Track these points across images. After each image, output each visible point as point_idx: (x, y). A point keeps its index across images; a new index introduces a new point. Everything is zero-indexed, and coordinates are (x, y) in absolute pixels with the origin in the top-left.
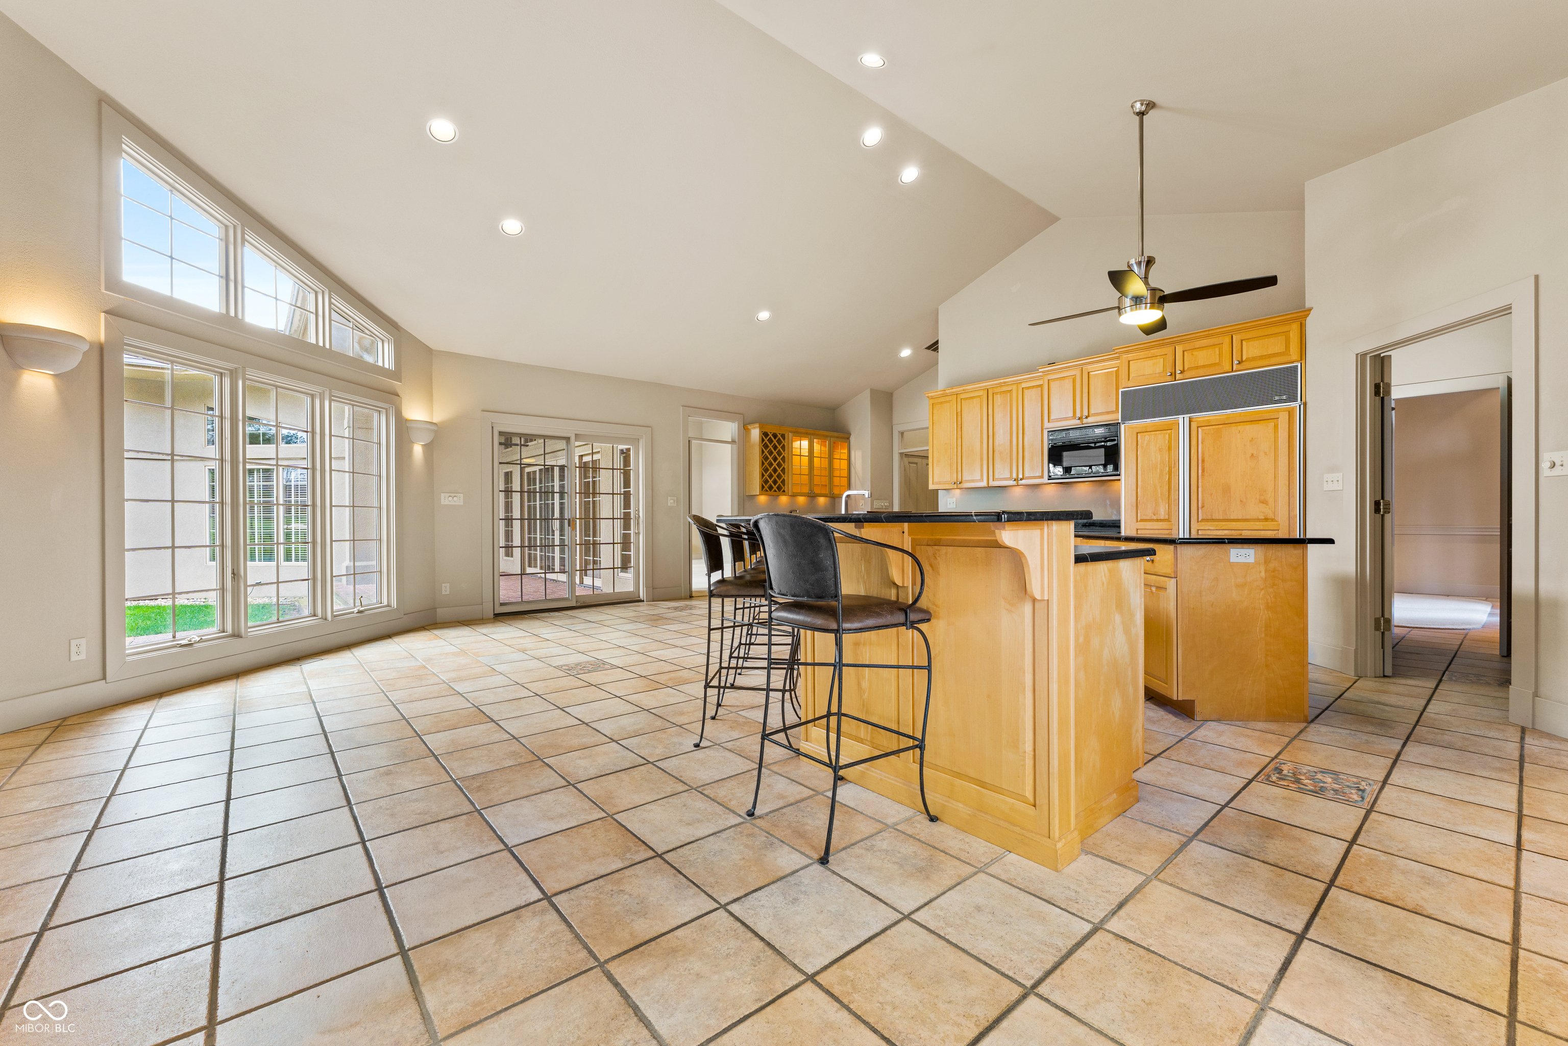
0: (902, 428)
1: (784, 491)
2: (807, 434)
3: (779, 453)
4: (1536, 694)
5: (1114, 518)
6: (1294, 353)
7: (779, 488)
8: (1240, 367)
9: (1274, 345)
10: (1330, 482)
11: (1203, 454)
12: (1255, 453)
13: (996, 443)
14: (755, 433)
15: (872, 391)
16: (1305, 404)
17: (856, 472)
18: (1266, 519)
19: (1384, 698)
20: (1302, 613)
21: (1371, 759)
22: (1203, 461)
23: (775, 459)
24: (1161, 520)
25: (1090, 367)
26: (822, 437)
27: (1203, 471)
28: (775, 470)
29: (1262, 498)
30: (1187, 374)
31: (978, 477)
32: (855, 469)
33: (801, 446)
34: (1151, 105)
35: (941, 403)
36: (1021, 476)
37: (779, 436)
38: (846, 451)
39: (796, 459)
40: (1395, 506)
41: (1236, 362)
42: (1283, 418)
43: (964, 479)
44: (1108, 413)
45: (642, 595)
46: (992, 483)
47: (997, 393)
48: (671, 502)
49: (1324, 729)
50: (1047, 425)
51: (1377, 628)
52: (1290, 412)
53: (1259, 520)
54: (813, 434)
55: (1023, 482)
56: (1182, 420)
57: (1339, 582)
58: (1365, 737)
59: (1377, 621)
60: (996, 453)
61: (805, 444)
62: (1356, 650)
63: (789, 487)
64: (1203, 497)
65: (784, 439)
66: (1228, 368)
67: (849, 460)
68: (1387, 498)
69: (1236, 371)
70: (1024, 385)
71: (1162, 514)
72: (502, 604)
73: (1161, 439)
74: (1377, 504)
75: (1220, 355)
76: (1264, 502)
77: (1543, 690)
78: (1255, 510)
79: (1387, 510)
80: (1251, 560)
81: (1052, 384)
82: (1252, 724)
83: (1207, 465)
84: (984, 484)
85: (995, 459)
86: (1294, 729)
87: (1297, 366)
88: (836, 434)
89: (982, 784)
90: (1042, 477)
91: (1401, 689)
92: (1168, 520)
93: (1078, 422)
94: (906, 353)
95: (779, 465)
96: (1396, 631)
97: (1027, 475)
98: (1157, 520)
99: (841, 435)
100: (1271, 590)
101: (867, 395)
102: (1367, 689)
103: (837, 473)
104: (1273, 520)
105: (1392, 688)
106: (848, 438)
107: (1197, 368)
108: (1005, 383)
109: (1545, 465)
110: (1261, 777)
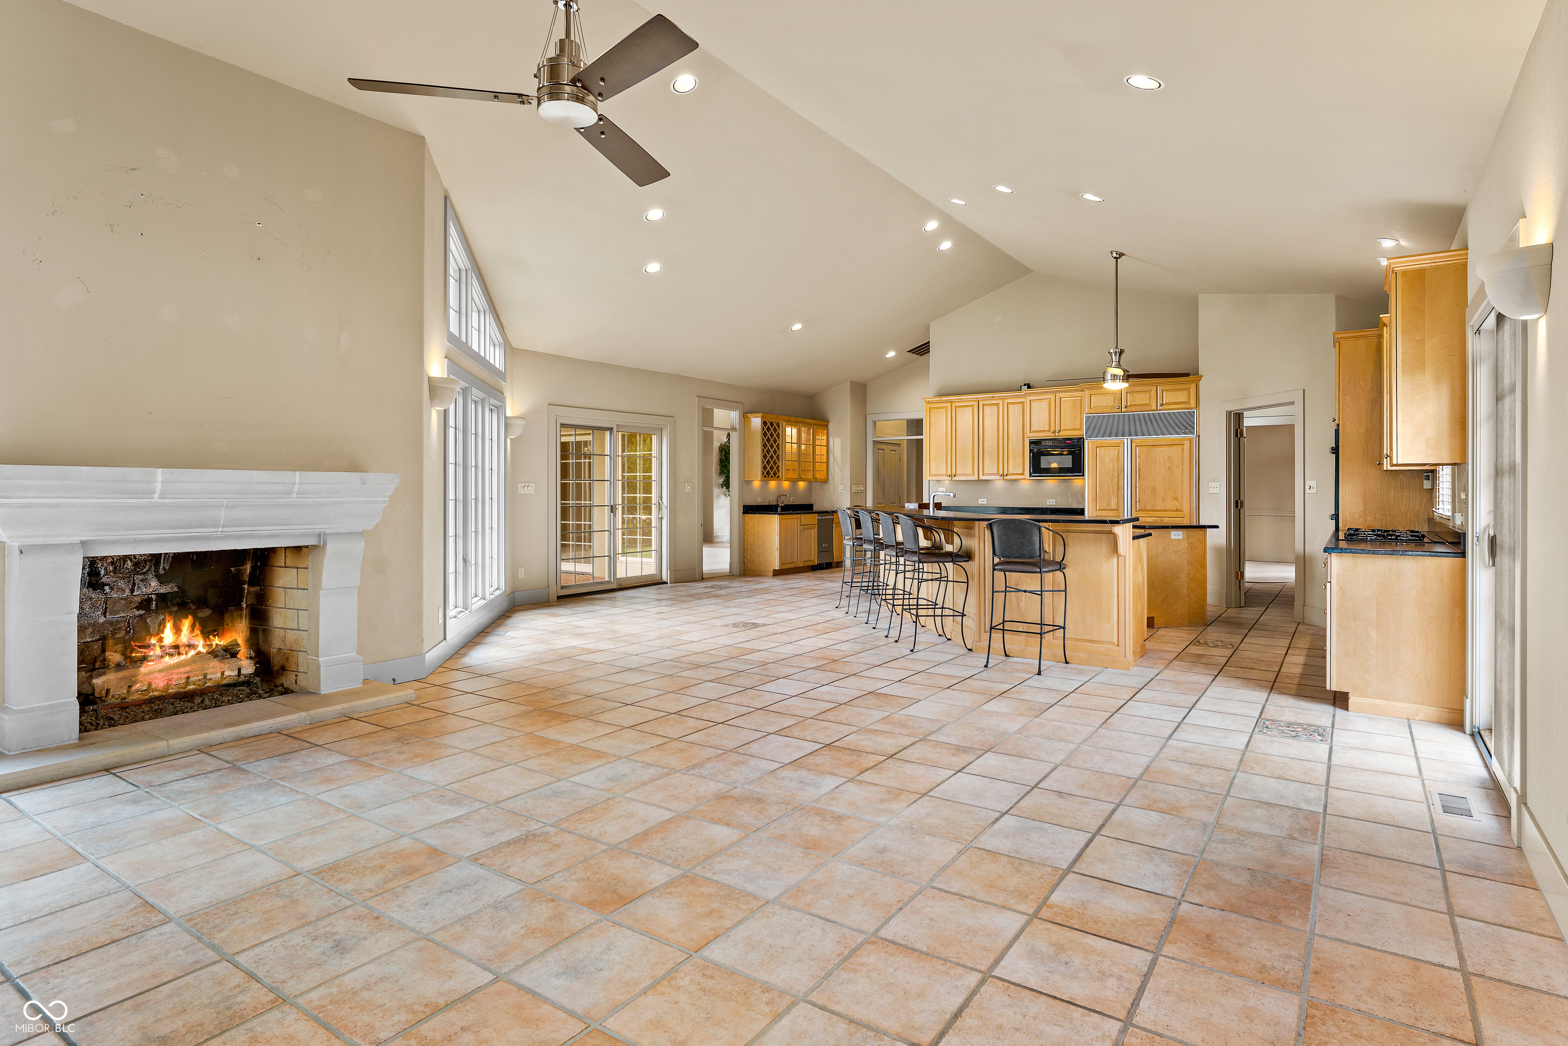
0: (875, 418)
1: (778, 477)
2: (796, 422)
3: (775, 441)
4: (1304, 605)
5: (1081, 507)
6: (1193, 405)
7: (775, 474)
8: (1161, 407)
9: (1181, 397)
10: (1212, 488)
11: (1139, 465)
12: (1171, 466)
13: (986, 445)
14: (756, 422)
15: (851, 382)
16: (1199, 436)
17: (834, 459)
18: (1177, 510)
19: (1241, 616)
20: (1204, 566)
21: (1236, 636)
22: (1139, 470)
23: (772, 446)
24: (1112, 510)
25: (1061, 395)
26: (809, 425)
27: (1139, 477)
28: (772, 457)
29: (1175, 496)
30: (1130, 409)
31: (970, 472)
32: (833, 455)
33: (790, 432)
34: (1121, 255)
35: (938, 408)
36: (1006, 472)
37: (775, 424)
38: (825, 438)
39: (788, 446)
40: (1247, 504)
41: (1159, 404)
42: (1187, 443)
43: (958, 473)
44: (1075, 429)
45: (665, 577)
46: (982, 477)
47: (986, 405)
48: (688, 488)
49: (1214, 628)
50: (1028, 434)
51: (1237, 578)
52: (1190, 441)
53: (1173, 511)
54: (801, 422)
55: (1008, 477)
56: (1126, 440)
57: (1218, 550)
58: (1232, 630)
59: (1237, 573)
60: (986, 453)
61: (795, 431)
62: (1226, 592)
63: (782, 473)
64: (1139, 494)
65: (779, 427)
66: (1154, 407)
67: (828, 446)
68: (1242, 499)
69: (1159, 410)
70: (1009, 401)
71: (1113, 506)
72: (562, 588)
73: (1113, 452)
74: (1237, 502)
75: (1150, 398)
76: (1176, 499)
77: (1307, 604)
78: (1171, 504)
79: (1242, 506)
80: (1181, 537)
81: (1033, 403)
82: (1181, 628)
83: (1142, 473)
84: (975, 478)
85: (985, 458)
86: (1202, 629)
87: (1194, 412)
88: (818, 422)
89: (1091, 641)
90: (1023, 474)
91: (1249, 612)
92: (1117, 510)
93: (1053, 434)
94: (891, 354)
95: (775, 452)
96: (1247, 585)
97: (1010, 472)
98: (1110, 510)
99: (822, 423)
100: (1190, 554)
101: (848, 386)
102: (1232, 612)
103: (818, 459)
104: (1181, 511)
105: (1244, 611)
106: (827, 426)
107: (1135, 405)
108: (993, 397)
109: (1307, 487)
110: (1192, 644)
